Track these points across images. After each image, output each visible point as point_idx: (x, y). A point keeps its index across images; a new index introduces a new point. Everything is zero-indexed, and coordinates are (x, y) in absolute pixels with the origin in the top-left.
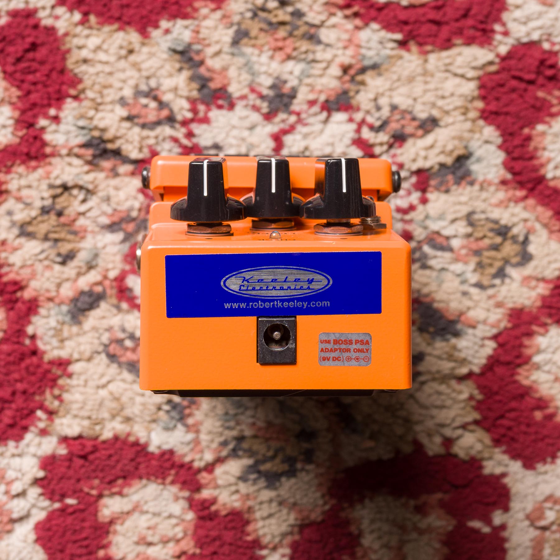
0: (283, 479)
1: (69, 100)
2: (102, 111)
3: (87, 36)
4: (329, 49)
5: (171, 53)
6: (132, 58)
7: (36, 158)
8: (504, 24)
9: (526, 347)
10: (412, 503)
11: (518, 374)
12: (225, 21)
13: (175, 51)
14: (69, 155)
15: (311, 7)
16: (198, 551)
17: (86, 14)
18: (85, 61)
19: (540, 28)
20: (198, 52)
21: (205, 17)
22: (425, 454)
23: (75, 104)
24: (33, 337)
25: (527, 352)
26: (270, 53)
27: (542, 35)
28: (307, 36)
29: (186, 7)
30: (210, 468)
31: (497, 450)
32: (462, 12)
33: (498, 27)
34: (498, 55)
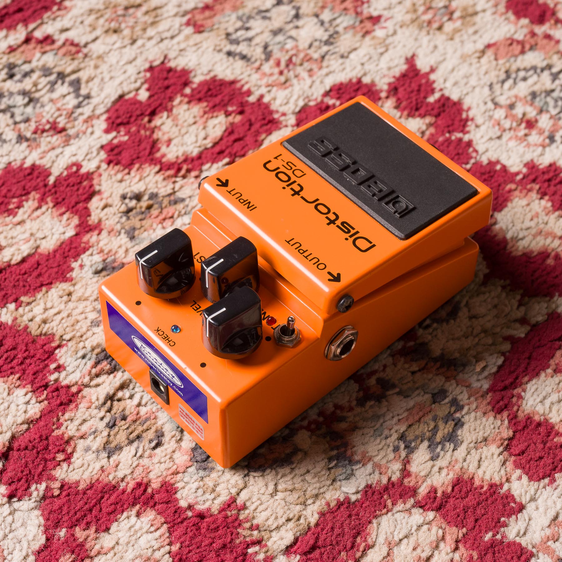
0: (459, 432)
1: (57, 351)
2: (86, 339)
3: (31, 310)
4: (193, 198)
5: (97, 275)
6: (74, 297)
7: (70, 401)
8: (277, 112)
9: (495, 236)
10: (549, 371)
11: (511, 252)
12: (112, 234)
13: (97, 272)
14: (91, 379)
15: (157, 187)
16: (464, 530)
17: (16, 300)
18: (45, 322)
19: (299, 97)
20: (114, 261)
21: (98, 242)
22: (520, 339)
23: (64, 349)
24: (190, 507)
25: (500, 236)
26: (160, 226)
27: (304, 100)
28: (172, 203)
29: (80, 245)
30: (405, 473)
31: (555, 298)
32: (248, 124)
33: (276, 116)
34: (293, 126)
